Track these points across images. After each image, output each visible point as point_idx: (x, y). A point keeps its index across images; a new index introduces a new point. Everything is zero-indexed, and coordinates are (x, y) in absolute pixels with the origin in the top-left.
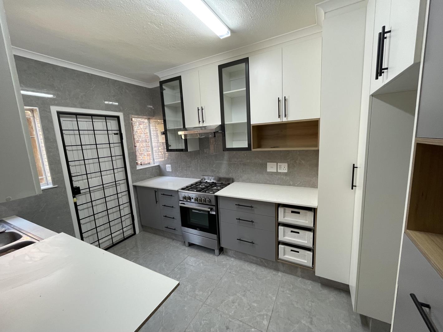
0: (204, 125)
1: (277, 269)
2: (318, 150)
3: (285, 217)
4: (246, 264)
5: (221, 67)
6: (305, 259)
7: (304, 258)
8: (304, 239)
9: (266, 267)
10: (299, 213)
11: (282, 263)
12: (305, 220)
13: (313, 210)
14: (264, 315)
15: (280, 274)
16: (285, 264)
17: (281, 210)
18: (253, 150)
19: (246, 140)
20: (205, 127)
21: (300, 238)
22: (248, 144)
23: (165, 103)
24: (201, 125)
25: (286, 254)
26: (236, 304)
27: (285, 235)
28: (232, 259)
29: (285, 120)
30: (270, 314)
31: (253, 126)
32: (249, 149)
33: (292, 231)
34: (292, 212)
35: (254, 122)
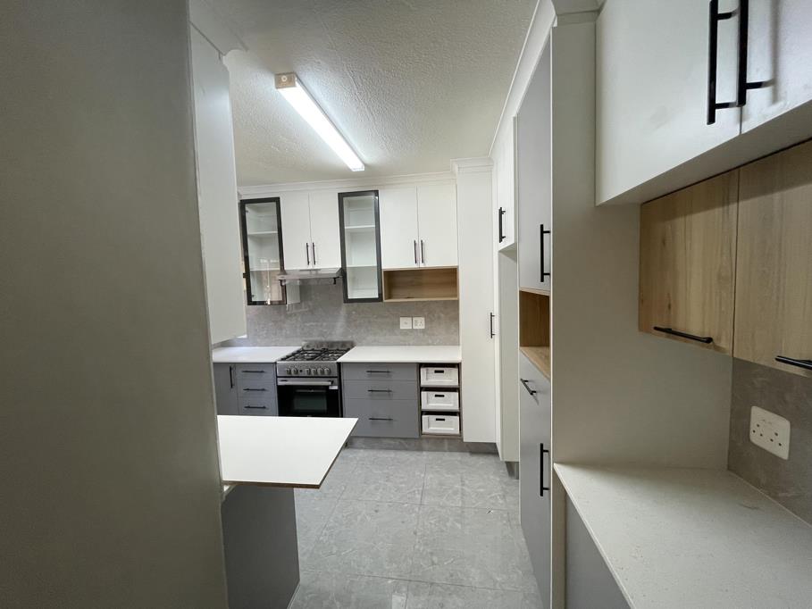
0: (316, 267)
1: (420, 449)
2: (458, 301)
3: (429, 378)
4: (381, 452)
5: (341, 196)
6: (451, 427)
7: (449, 426)
8: (449, 402)
9: (406, 449)
10: (442, 372)
11: (427, 438)
12: (448, 379)
13: (457, 366)
14: (414, 491)
15: (424, 453)
16: (430, 438)
17: (423, 370)
18: (385, 301)
19: (374, 289)
20: (316, 270)
21: (445, 402)
22: (379, 295)
23: (249, 232)
24: (310, 267)
25: (431, 426)
26: (381, 490)
27: (430, 402)
28: (362, 451)
29: (422, 266)
30: (421, 489)
31: (385, 272)
32: (380, 299)
33: (436, 396)
34: (436, 372)
35: (385, 266)
